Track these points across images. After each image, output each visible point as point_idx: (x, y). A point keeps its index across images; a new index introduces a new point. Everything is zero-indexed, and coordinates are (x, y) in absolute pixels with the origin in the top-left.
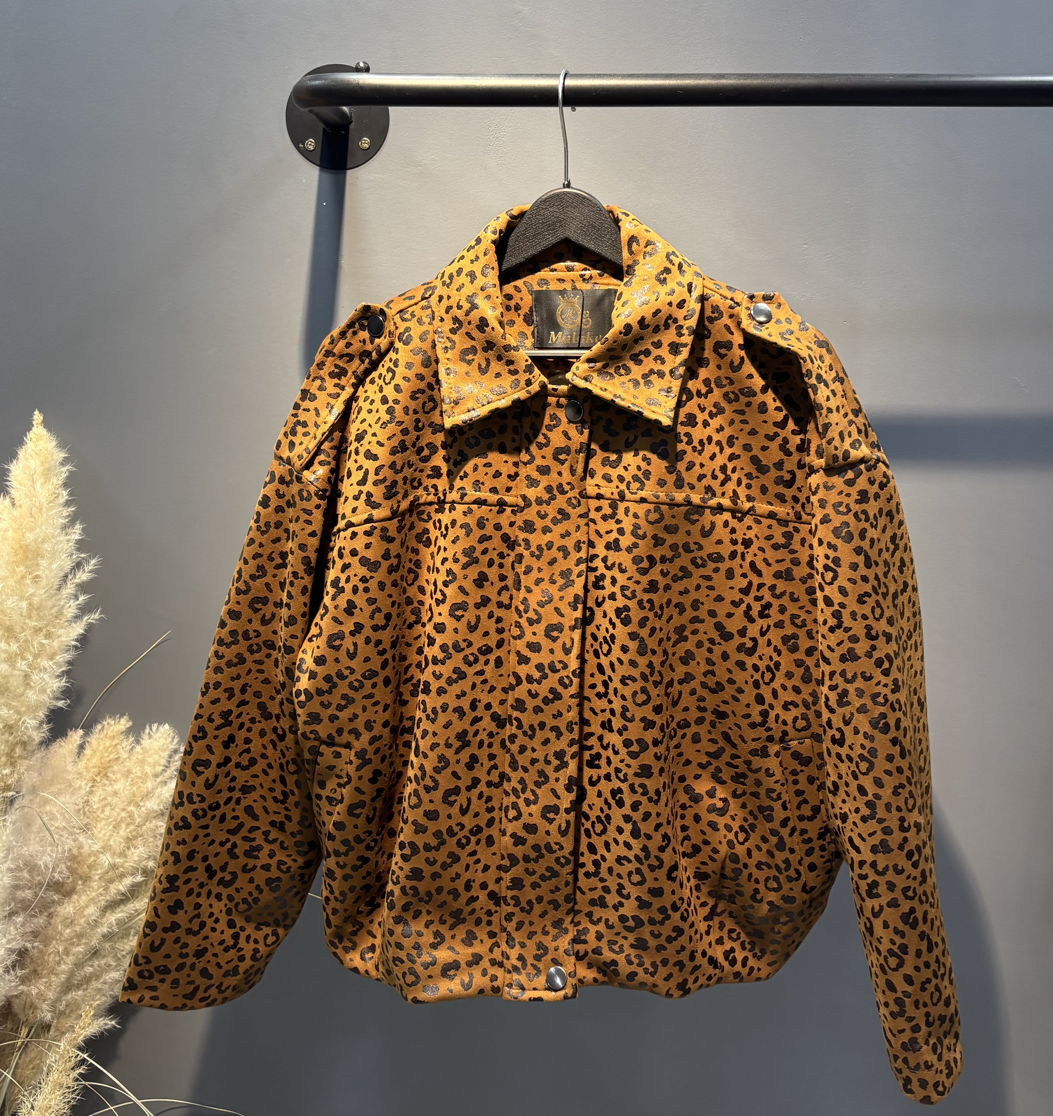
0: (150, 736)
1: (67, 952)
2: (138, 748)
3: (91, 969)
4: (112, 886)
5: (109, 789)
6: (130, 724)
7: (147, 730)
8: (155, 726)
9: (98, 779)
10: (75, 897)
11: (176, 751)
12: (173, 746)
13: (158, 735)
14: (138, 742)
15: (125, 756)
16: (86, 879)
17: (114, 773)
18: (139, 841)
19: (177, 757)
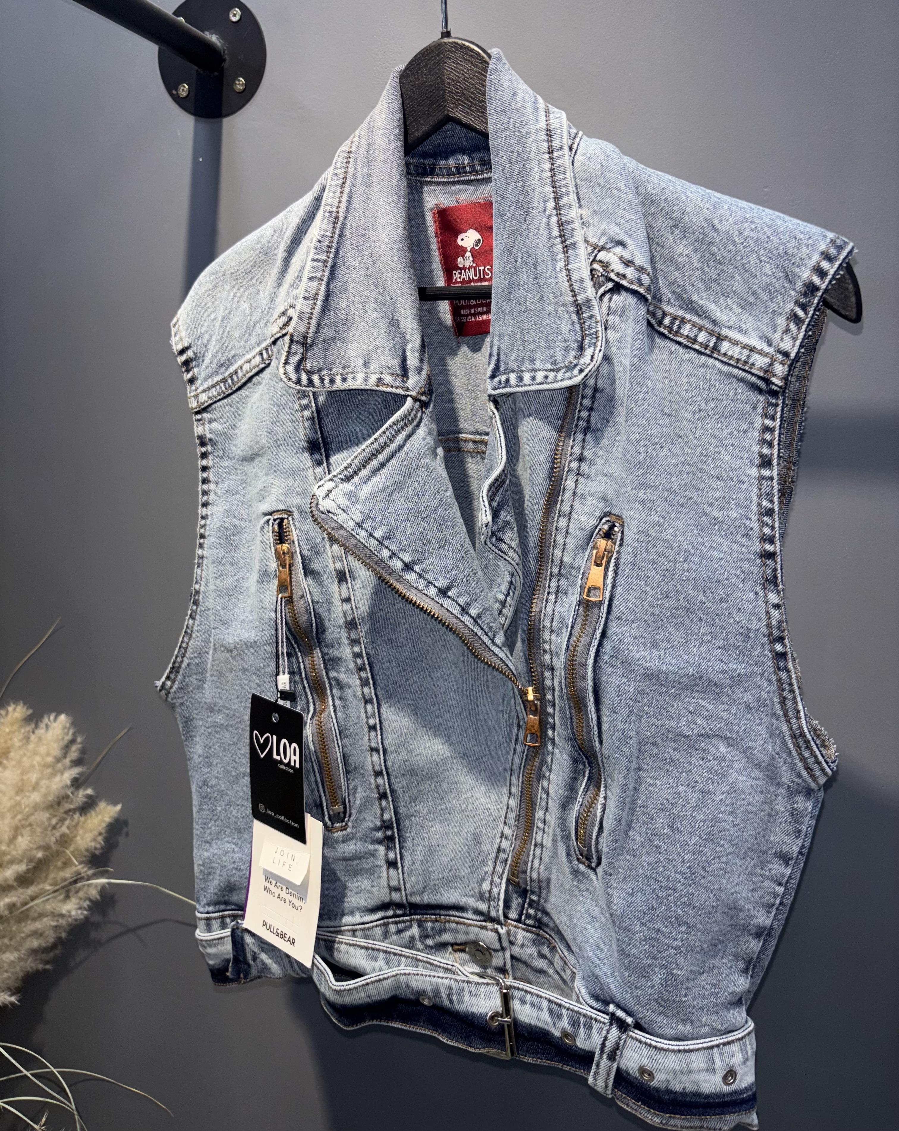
0: (47, 726)
2: (33, 737)
6: (29, 712)
7: (46, 720)
8: (52, 717)
11: (73, 742)
12: (69, 737)
13: (55, 725)
14: (34, 731)
15: (22, 743)
18: (26, 832)
19: (74, 748)
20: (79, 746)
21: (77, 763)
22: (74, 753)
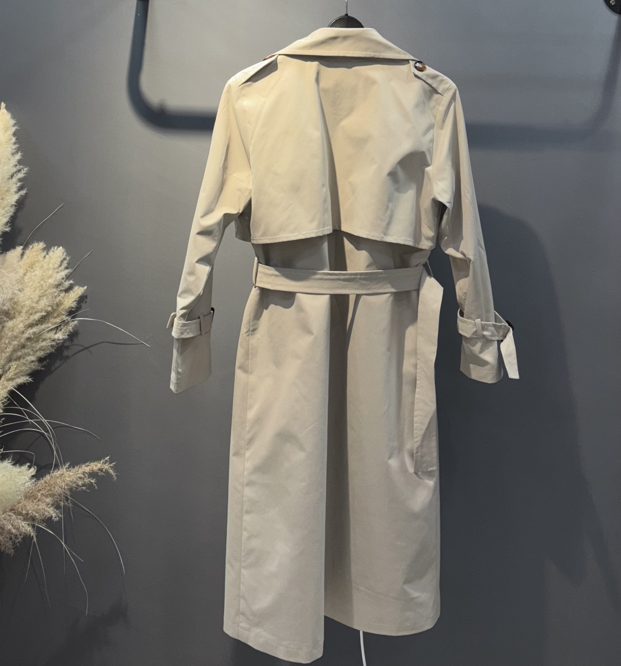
0: (53, 251)
1: (9, 343)
2: (47, 256)
3: (20, 353)
4: (31, 316)
5: (33, 274)
6: (45, 246)
7: (52, 249)
8: (56, 248)
9: (29, 269)
10: (15, 320)
11: (64, 259)
12: (64, 257)
13: (57, 251)
14: (47, 254)
15: (42, 259)
16: (20, 312)
17: (36, 267)
18: (45, 298)
19: (65, 262)
20: (67, 261)
21: (67, 268)
22: (65, 264)
